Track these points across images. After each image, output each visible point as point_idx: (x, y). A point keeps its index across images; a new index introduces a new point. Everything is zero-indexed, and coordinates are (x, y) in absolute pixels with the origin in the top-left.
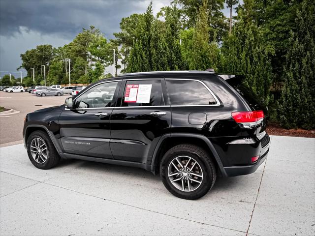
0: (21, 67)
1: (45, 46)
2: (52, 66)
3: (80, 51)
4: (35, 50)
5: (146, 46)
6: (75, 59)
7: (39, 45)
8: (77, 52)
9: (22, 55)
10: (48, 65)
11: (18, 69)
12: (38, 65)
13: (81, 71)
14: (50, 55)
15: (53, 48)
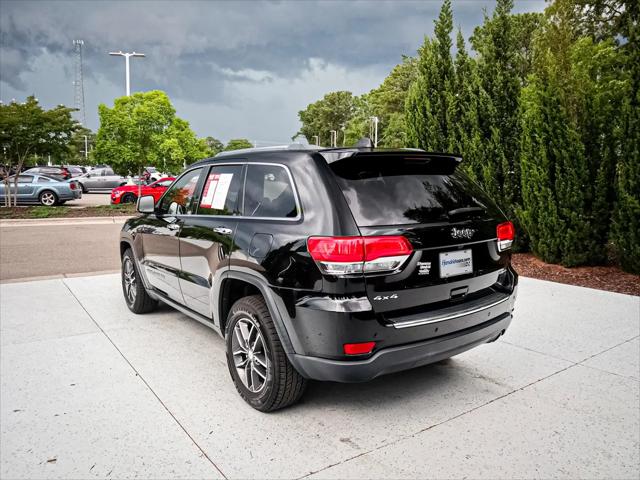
0: (299, 133)
1: (339, 94)
2: (349, 132)
3: (396, 102)
4: (322, 102)
5: (434, 87)
6: (389, 118)
7: (328, 94)
8: (389, 103)
9: (301, 113)
10: (343, 128)
11: (293, 138)
12: (326, 129)
13: (397, 140)
14: (348, 111)
15: (353, 96)
